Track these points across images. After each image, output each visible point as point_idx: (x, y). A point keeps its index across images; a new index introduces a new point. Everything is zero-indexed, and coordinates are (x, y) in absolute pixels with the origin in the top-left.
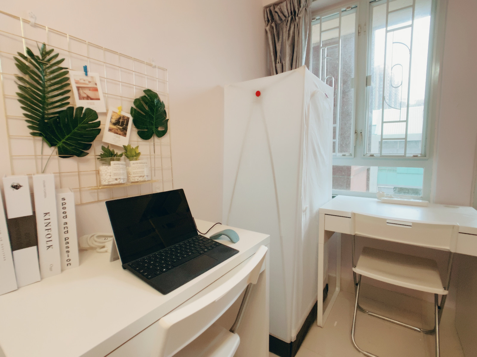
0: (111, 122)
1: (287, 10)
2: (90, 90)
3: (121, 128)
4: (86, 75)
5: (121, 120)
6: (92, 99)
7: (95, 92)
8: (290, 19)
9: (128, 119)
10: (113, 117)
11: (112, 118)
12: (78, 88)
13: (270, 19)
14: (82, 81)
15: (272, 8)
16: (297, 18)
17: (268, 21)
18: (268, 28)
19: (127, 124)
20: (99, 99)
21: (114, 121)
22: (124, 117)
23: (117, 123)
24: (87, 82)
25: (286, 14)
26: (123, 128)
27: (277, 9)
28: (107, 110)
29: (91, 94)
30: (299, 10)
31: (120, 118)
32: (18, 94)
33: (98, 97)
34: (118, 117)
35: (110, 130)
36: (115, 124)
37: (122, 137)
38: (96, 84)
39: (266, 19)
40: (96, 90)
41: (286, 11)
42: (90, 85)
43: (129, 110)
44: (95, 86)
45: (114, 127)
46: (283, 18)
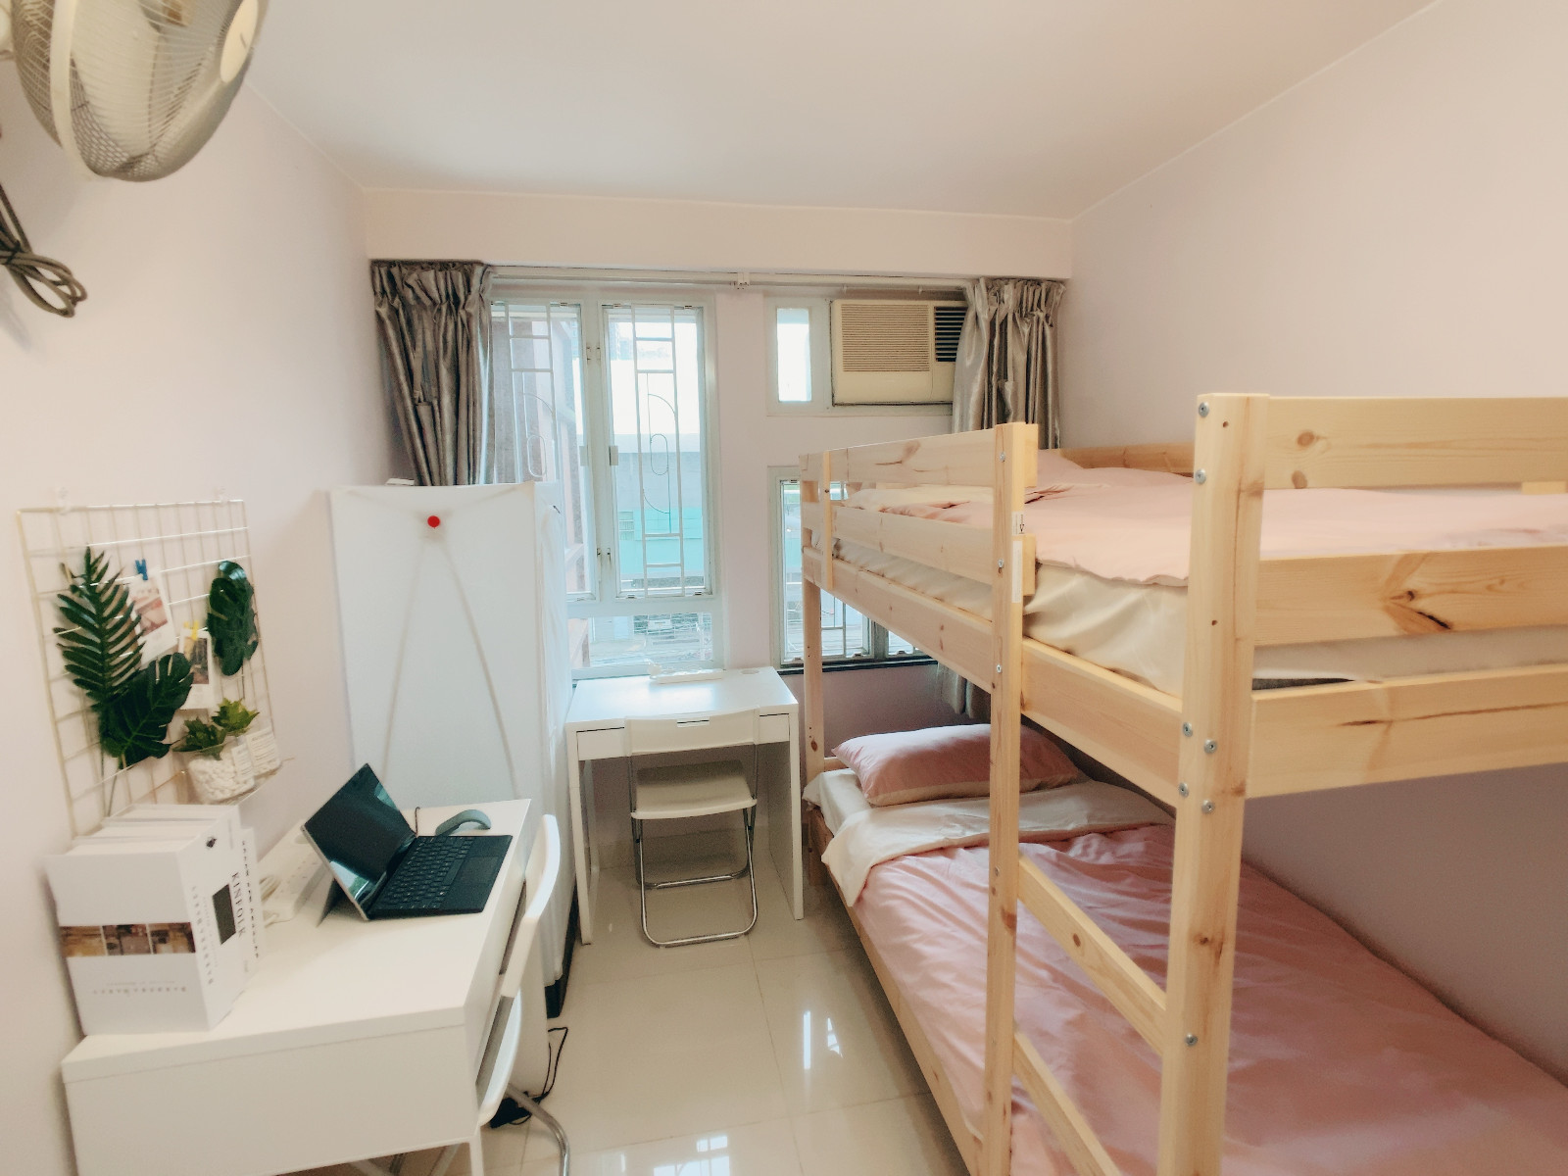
1: (438, 289)
2: (152, 609)
3: (200, 666)
4: (145, 578)
5: (197, 651)
6: (158, 625)
7: (159, 606)
8: (444, 308)
9: (205, 641)
13: (388, 290)
14: (140, 596)
15: (395, 271)
16: (462, 312)
17: (384, 292)
18: (384, 311)
19: (205, 656)
20: (165, 617)
22: (199, 641)
23: (193, 659)
24: (146, 594)
25: (435, 295)
26: (203, 667)
27: (411, 281)
29: (153, 615)
30: (466, 299)
31: (195, 647)
32: (68, 668)
34: (193, 644)
37: (205, 688)
38: (159, 592)
39: (378, 290)
40: (159, 603)
41: (434, 289)
42: (152, 598)
43: (204, 622)
44: (158, 596)
46: (428, 302)
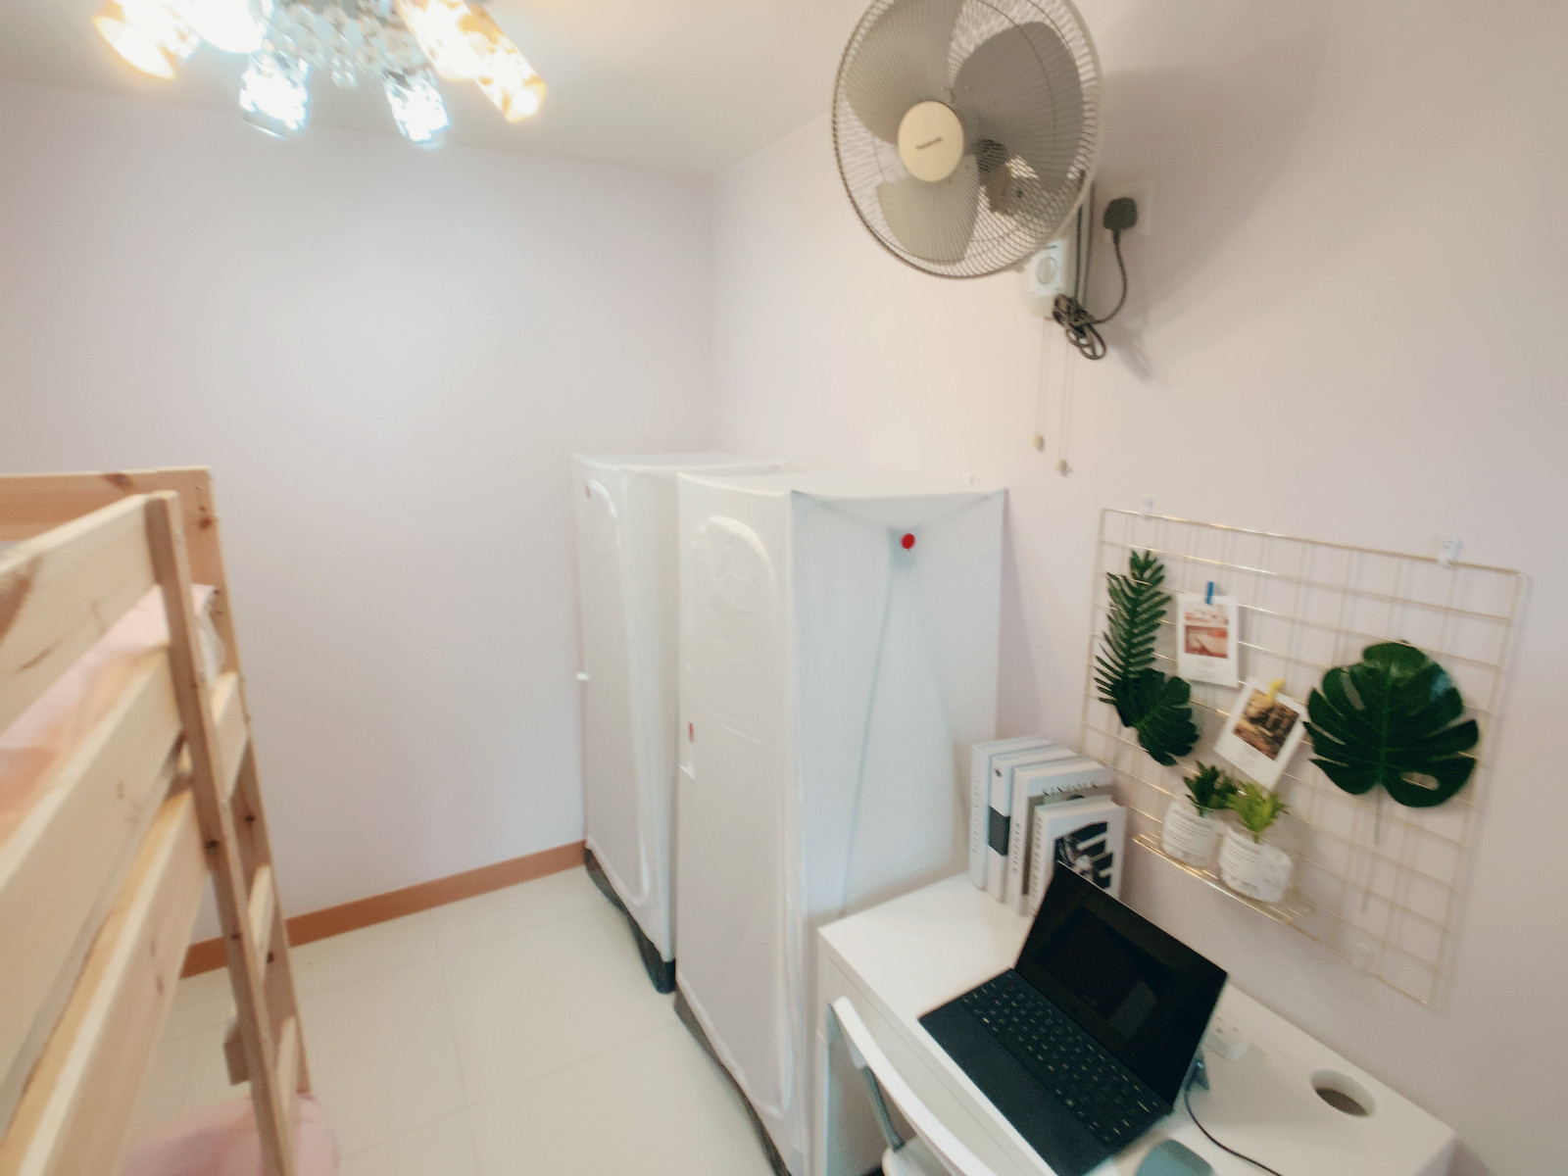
0: (1245, 713)
2: (1210, 634)
3: (1269, 733)
4: (1208, 601)
5: (1273, 716)
6: (1209, 654)
7: (1221, 640)
9: (1296, 715)
10: (1254, 703)
11: (1250, 704)
12: (1188, 629)
14: (1199, 615)
19: (1288, 730)
20: (1223, 656)
21: (1253, 712)
22: (1283, 709)
23: (1260, 719)
24: (1208, 617)
26: (1273, 737)
28: (1242, 684)
29: (1208, 641)
31: (1271, 710)
33: (1223, 652)
34: (1267, 706)
35: (1238, 731)
36: (1253, 720)
38: (1226, 622)
40: (1222, 634)
42: (1213, 624)
44: (1223, 627)
45: (1251, 727)
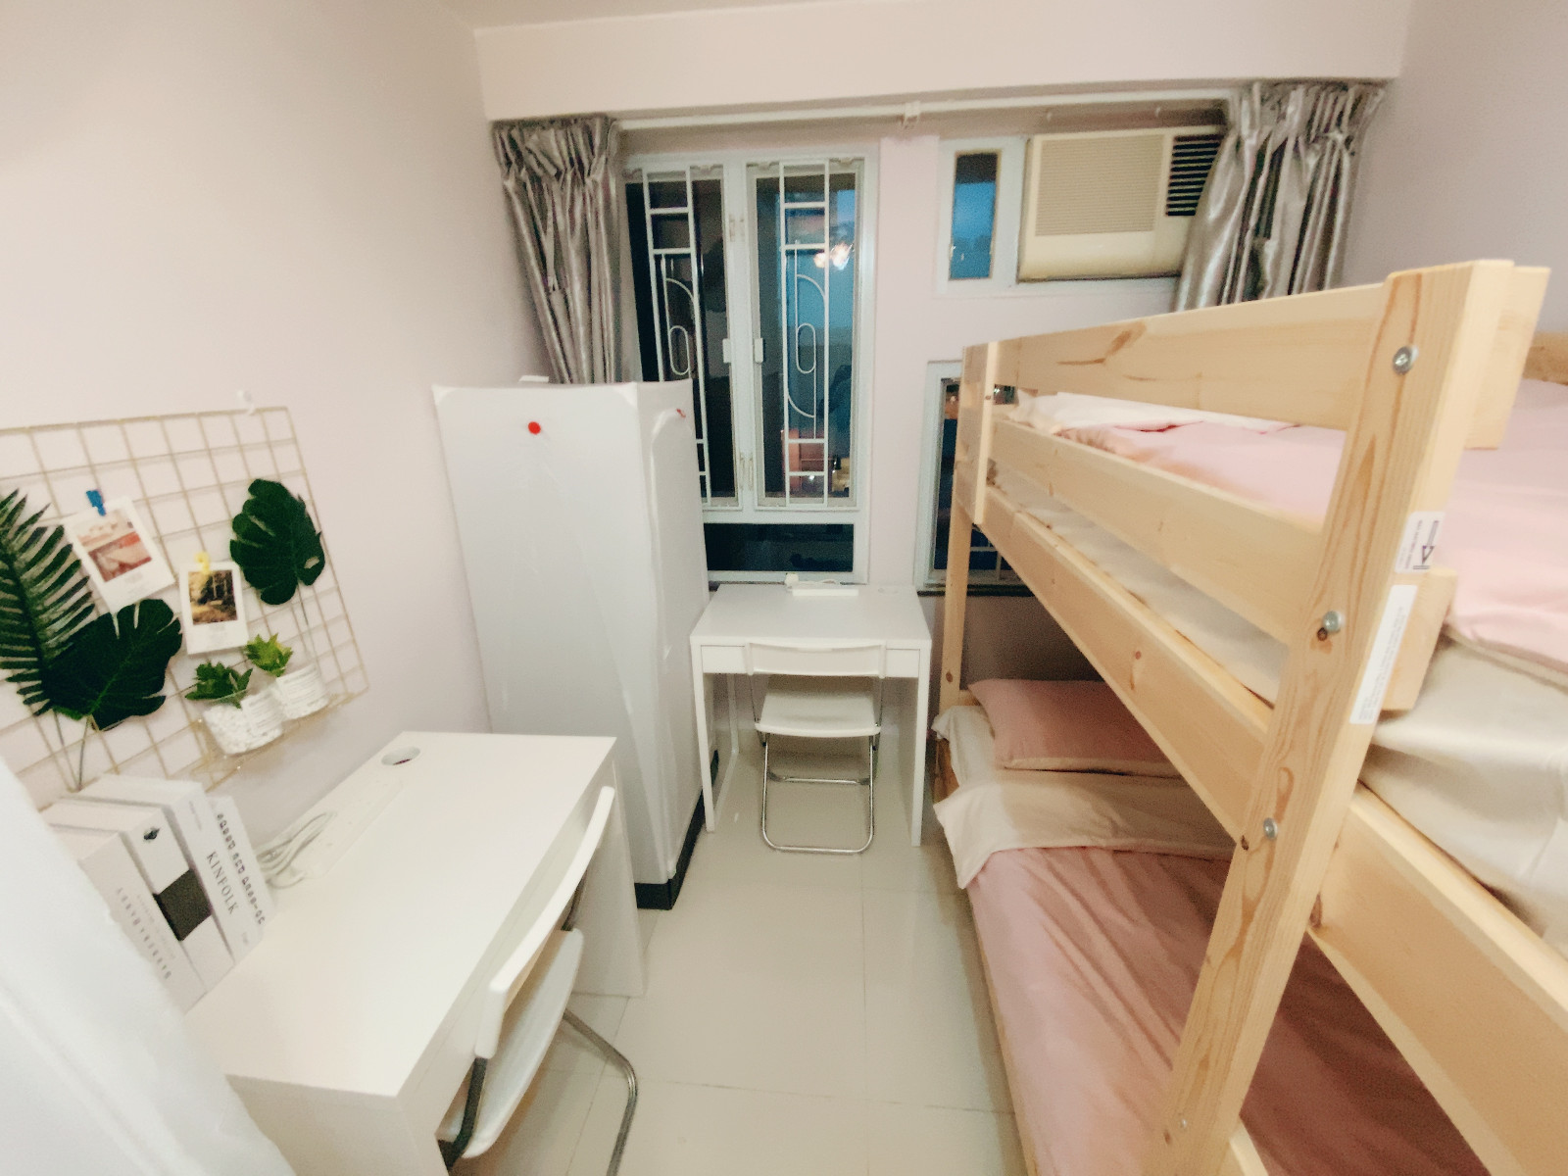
0: (192, 600)
1: (561, 153)
2: (121, 547)
3: (219, 602)
4: (102, 512)
5: (214, 585)
6: (132, 567)
9: (229, 575)
10: (194, 587)
11: (191, 590)
12: (94, 555)
13: (513, 158)
14: (96, 533)
15: (515, 133)
16: (588, 181)
17: (509, 163)
18: (510, 184)
19: (230, 589)
20: (148, 560)
21: (197, 594)
22: (218, 574)
23: (206, 596)
24: (108, 530)
25: (559, 162)
26: (224, 603)
27: (531, 145)
28: (176, 577)
29: (126, 555)
30: (590, 164)
31: (210, 582)
33: (144, 557)
34: (205, 580)
35: (197, 620)
36: (202, 601)
37: (229, 625)
38: (130, 525)
39: (502, 159)
42: (117, 535)
43: (226, 551)
44: (130, 531)
45: (204, 608)
